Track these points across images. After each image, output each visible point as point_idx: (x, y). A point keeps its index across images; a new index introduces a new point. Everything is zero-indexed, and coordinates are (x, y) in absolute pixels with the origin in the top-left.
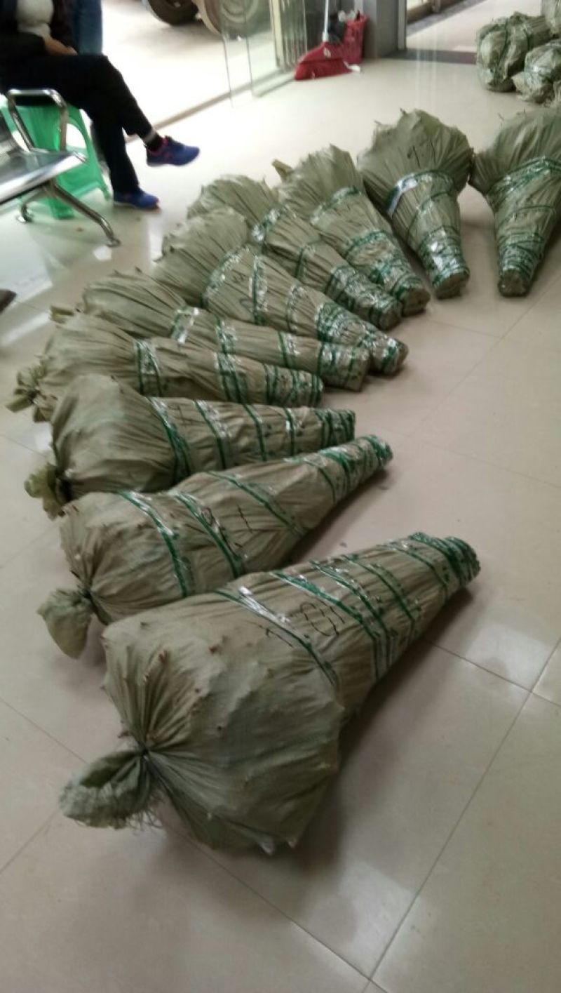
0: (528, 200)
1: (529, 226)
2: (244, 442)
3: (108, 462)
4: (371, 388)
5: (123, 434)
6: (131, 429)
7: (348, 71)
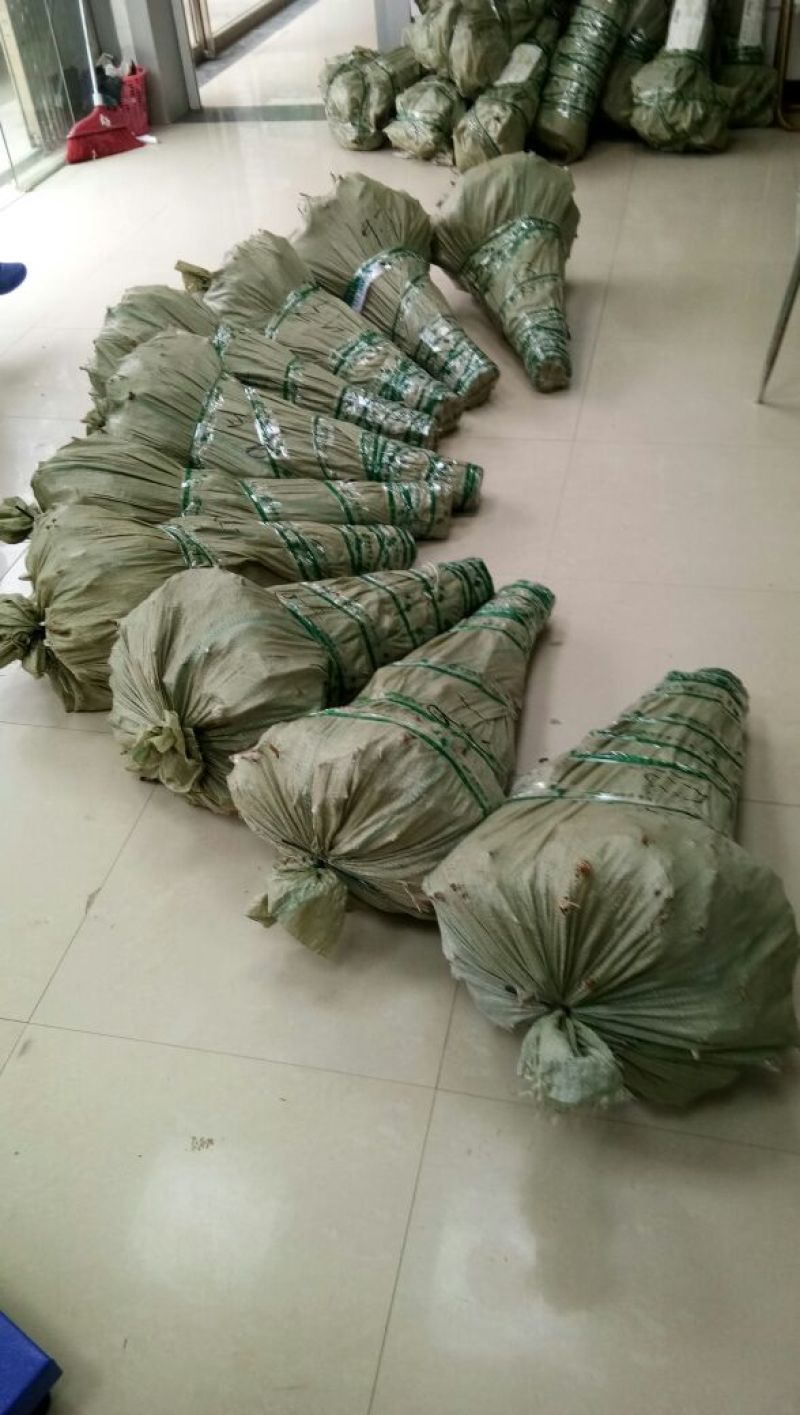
0: (528, 270)
1: (544, 301)
2: (387, 622)
3: (271, 681)
4: (456, 531)
5: (270, 639)
6: (275, 630)
7: (142, 144)
